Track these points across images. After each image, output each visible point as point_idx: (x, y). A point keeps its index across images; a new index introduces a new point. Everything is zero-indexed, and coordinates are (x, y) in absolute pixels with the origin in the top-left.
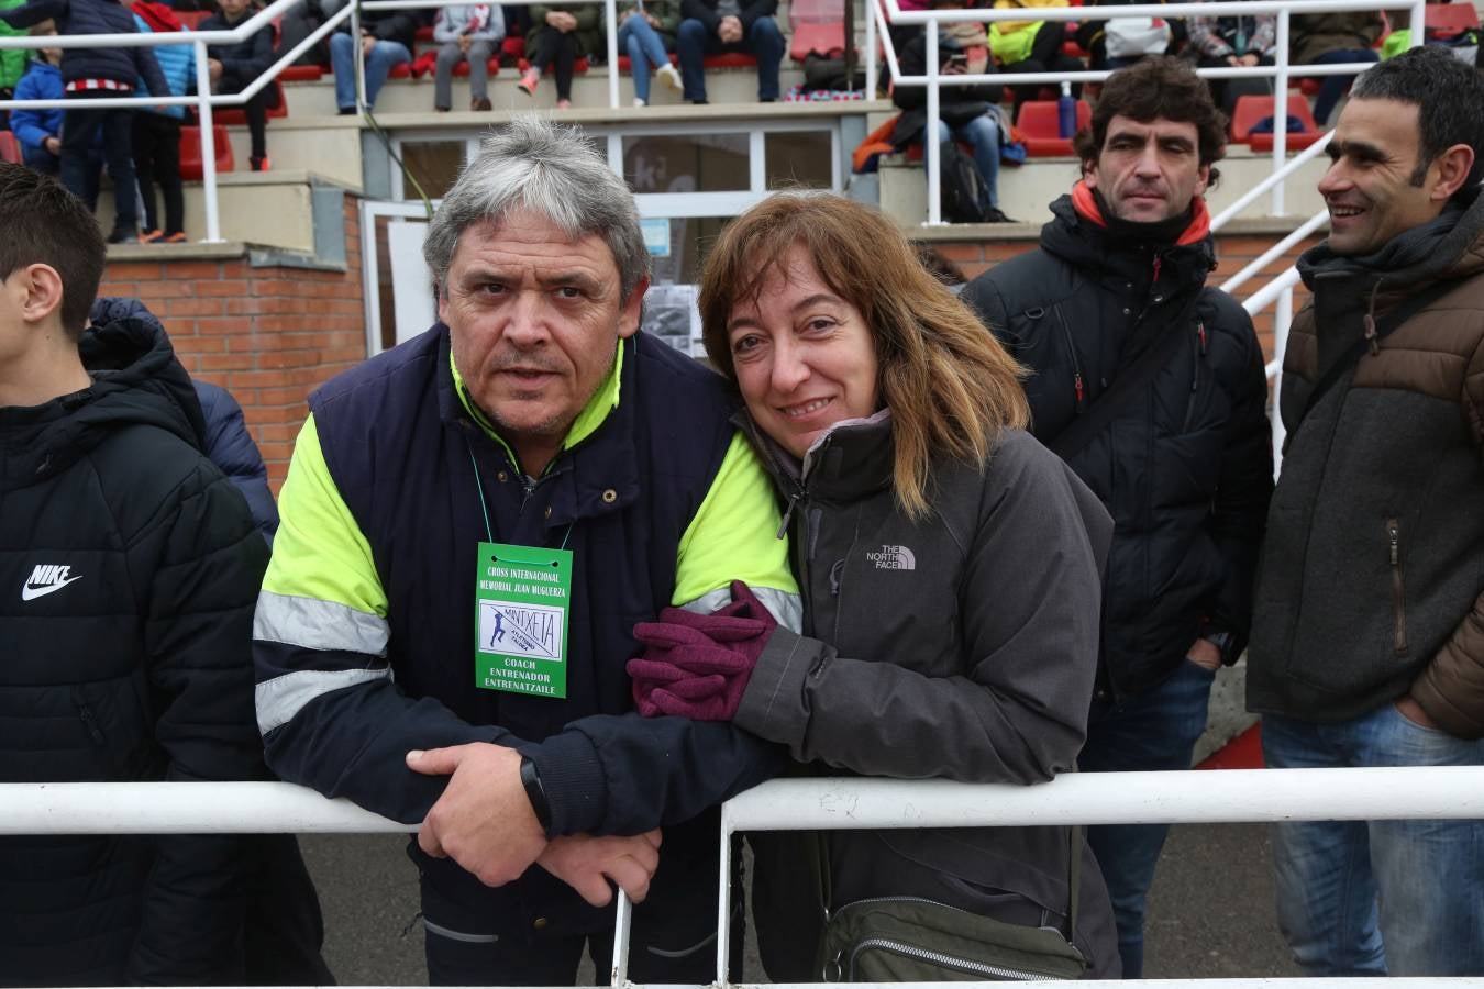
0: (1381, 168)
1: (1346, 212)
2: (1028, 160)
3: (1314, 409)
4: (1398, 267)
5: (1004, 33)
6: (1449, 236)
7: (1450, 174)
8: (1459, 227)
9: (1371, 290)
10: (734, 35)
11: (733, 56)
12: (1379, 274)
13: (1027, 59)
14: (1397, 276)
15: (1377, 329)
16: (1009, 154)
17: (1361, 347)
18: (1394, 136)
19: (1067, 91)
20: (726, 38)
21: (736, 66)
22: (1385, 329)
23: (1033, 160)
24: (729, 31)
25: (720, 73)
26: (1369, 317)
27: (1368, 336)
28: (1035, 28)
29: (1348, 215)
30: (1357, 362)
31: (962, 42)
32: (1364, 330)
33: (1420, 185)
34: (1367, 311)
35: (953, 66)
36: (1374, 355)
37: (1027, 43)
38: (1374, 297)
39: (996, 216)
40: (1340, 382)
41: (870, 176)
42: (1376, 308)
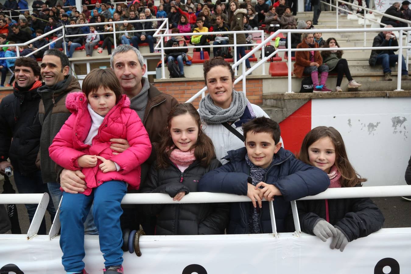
0: (55, 68)
1: (49, 77)
2: (192, 64)
3: (46, 119)
4: (57, 89)
5: (194, 38)
6: (65, 83)
7: (66, 71)
8: (67, 81)
9: (52, 94)
10: (144, 39)
11: (145, 43)
12: (53, 91)
13: (199, 43)
14: (57, 91)
15: (55, 101)
16: (188, 63)
17: (52, 106)
18: (57, 62)
19: (202, 50)
20: (142, 39)
21: (146, 46)
22: (56, 102)
23: (193, 64)
24: (142, 38)
25: (143, 47)
26: (53, 99)
27: (53, 103)
28: (200, 37)
29: (50, 78)
30: (52, 109)
31: (178, 40)
32: (53, 102)
33: (62, 72)
34: (52, 98)
35: (174, 45)
36: (55, 106)
37: (199, 39)
38: (53, 96)
39: (183, 76)
40: (49, 113)
41: (160, 68)
42: (54, 98)
